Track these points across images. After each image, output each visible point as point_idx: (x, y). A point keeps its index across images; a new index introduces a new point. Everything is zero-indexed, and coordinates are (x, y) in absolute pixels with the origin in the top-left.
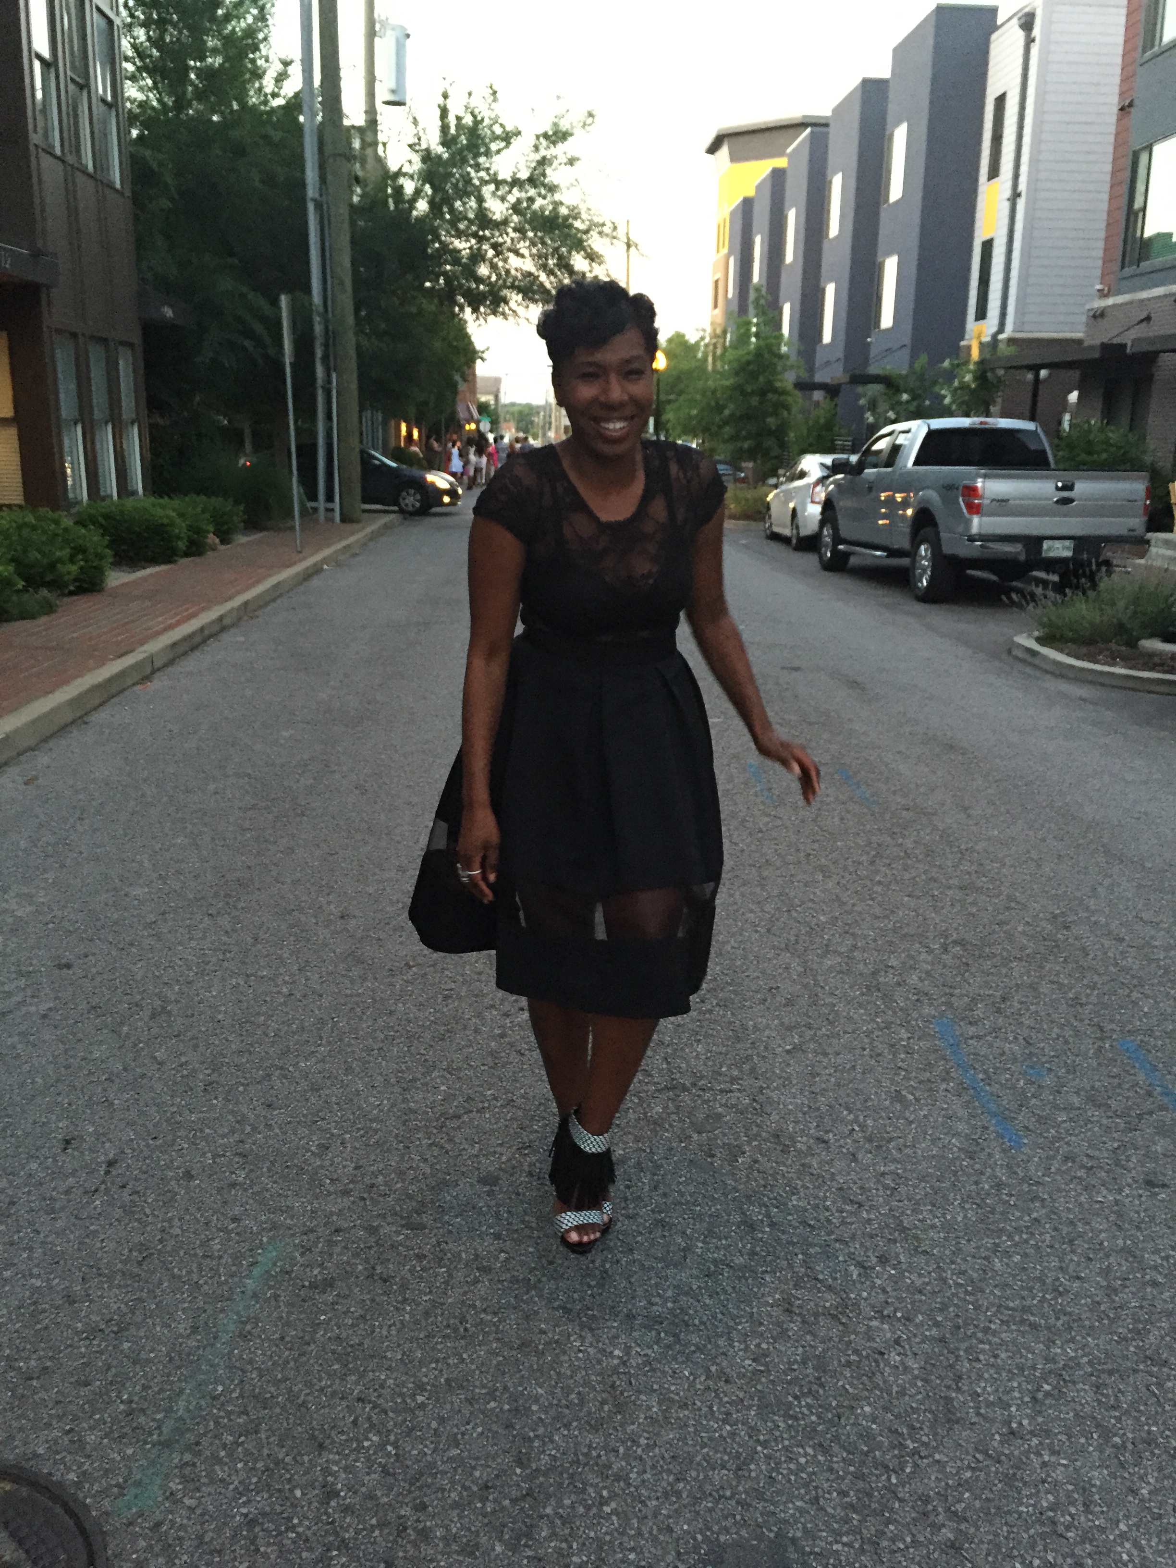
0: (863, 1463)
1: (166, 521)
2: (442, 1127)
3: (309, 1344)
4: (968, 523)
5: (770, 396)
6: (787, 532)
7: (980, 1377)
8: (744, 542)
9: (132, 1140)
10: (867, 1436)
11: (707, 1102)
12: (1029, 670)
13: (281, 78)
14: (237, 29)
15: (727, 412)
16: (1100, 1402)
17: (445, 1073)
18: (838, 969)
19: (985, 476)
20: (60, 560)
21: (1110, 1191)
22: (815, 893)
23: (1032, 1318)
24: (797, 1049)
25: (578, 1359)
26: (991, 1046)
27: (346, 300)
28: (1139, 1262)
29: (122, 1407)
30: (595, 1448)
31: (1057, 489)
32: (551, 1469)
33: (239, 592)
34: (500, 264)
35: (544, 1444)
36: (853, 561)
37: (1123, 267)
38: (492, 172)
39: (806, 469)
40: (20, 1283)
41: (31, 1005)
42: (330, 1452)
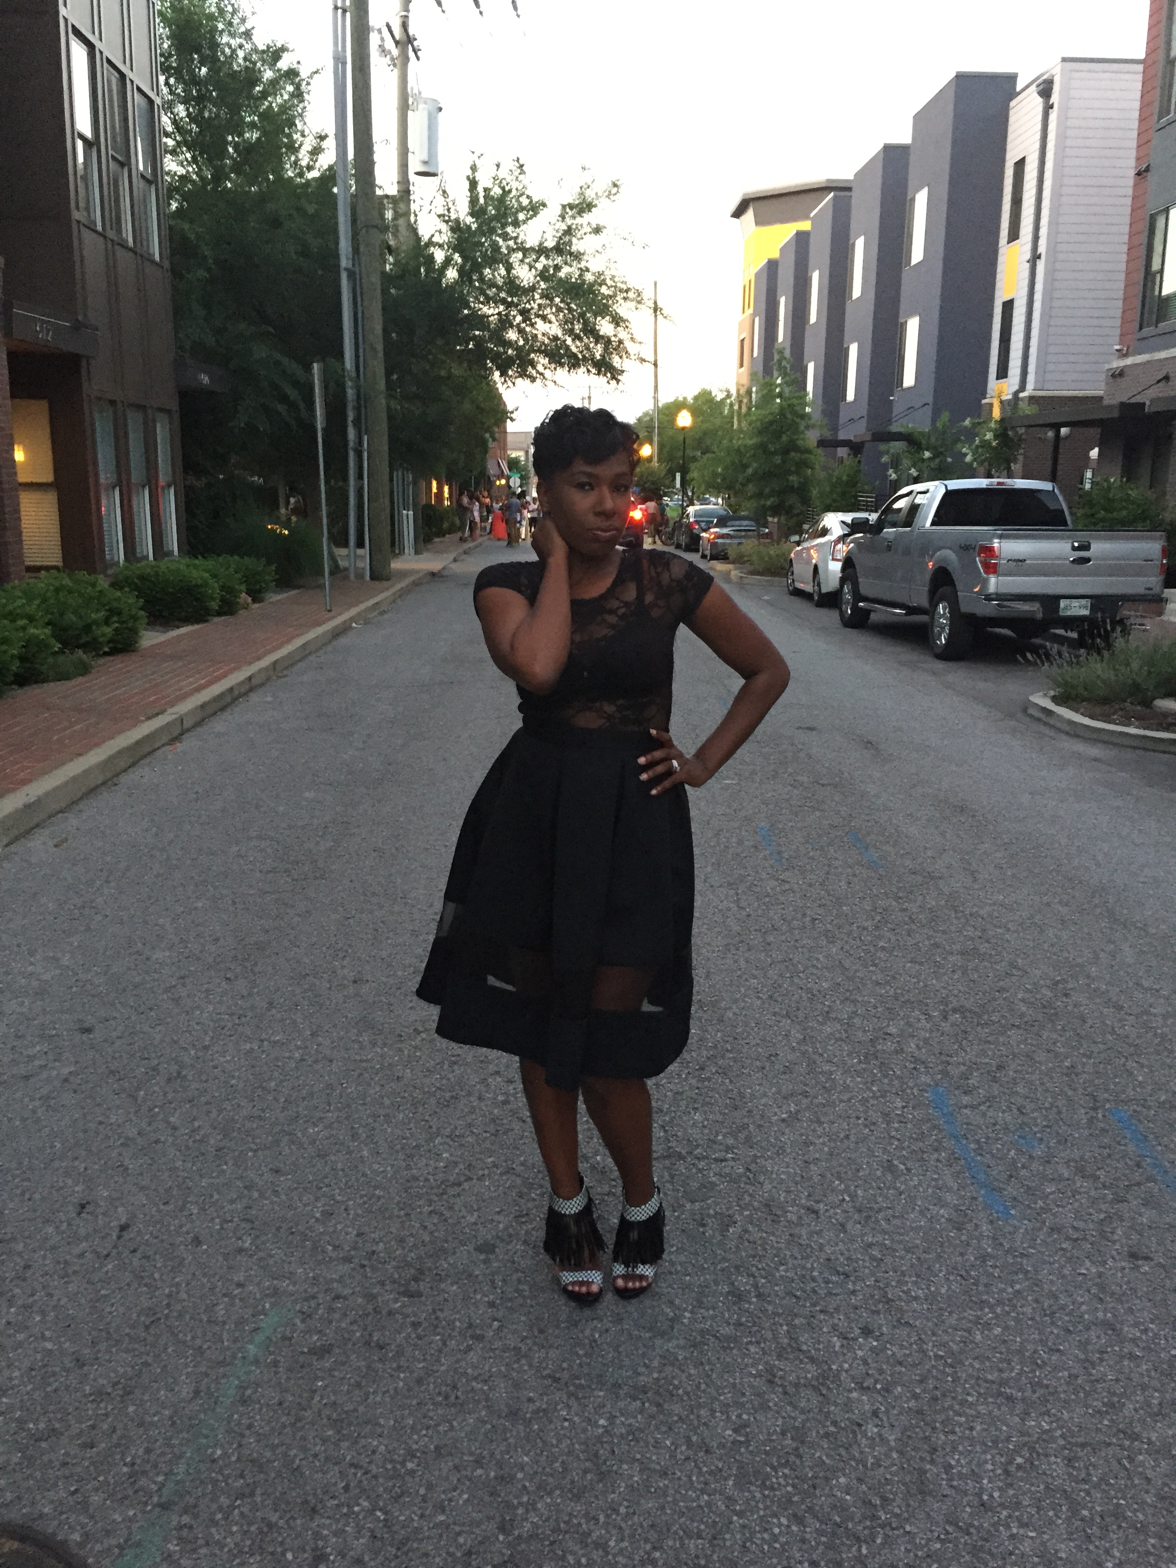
0: (834, 1534)
1: (200, 582)
2: (442, 1194)
3: (305, 1410)
4: (985, 582)
5: (793, 454)
6: (808, 588)
7: (954, 1449)
8: (766, 598)
9: (144, 1206)
10: (841, 1507)
11: (700, 1171)
12: (1042, 728)
13: (316, 151)
14: (274, 105)
15: (750, 471)
16: (1070, 1475)
17: (448, 1140)
18: (838, 1035)
19: (1001, 537)
20: (96, 622)
21: (1093, 1263)
22: (818, 959)
23: (1008, 1391)
24: (795, 1116)
25: (563, 1428)
26: (984, 1115)
27: (378, 366)
28: (1118, 1335)
29: (125, 1469)
30: (575, 1517)
31: (1074, 549)
32: (533, 1536)
33: (270, 652)
34: (528, 329)
35: (527, 1511)
36: (873, 617)
37: (1141, 328)
38: (519, 241)
39: (828, 526)
40: (32, 1346)
41: (53, 1068)
42: (322, 1517)
